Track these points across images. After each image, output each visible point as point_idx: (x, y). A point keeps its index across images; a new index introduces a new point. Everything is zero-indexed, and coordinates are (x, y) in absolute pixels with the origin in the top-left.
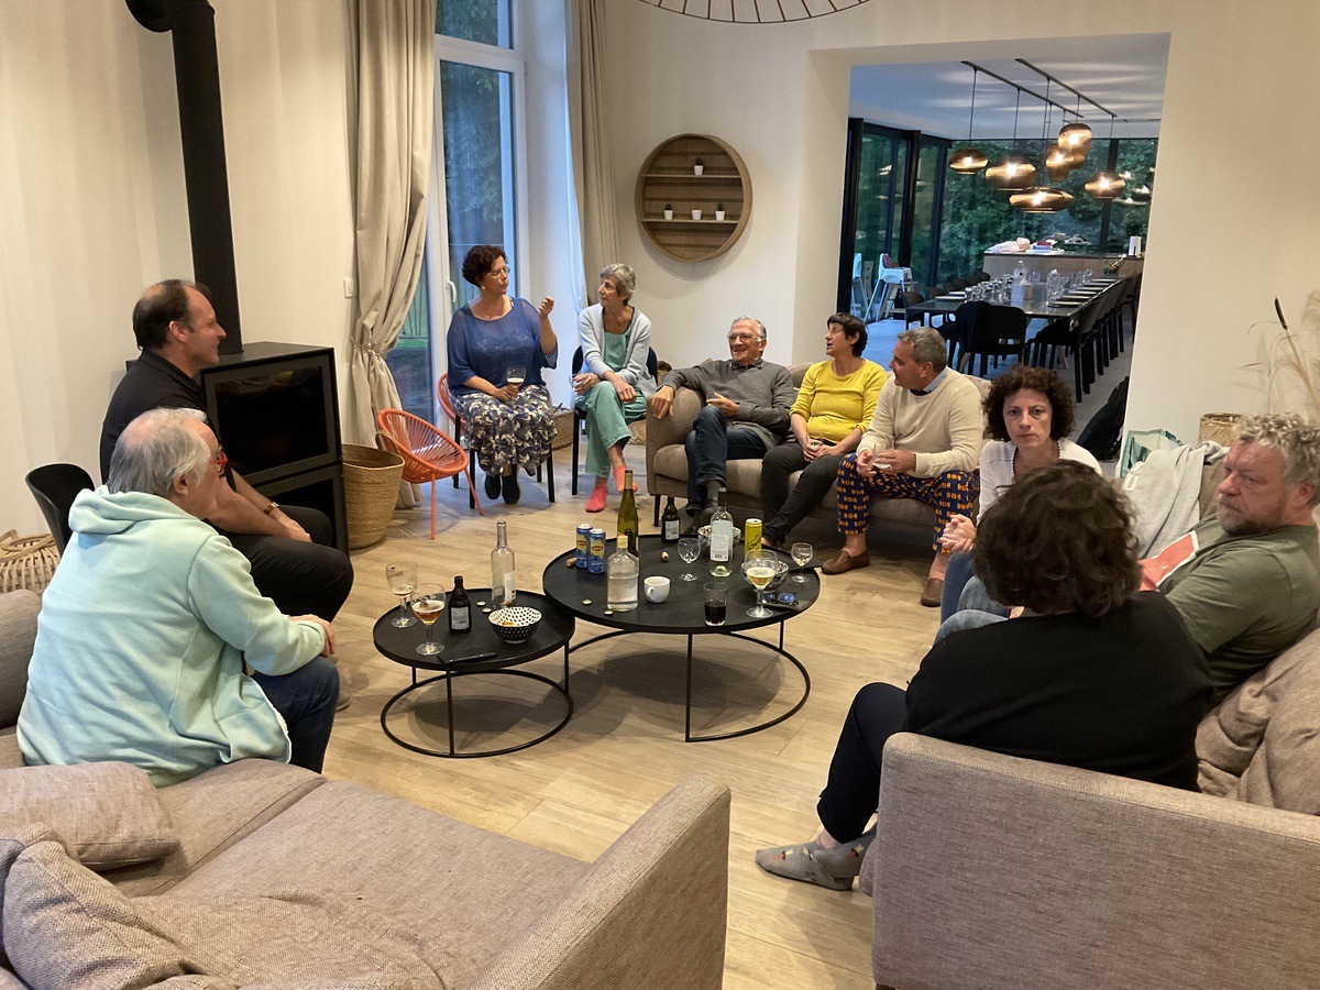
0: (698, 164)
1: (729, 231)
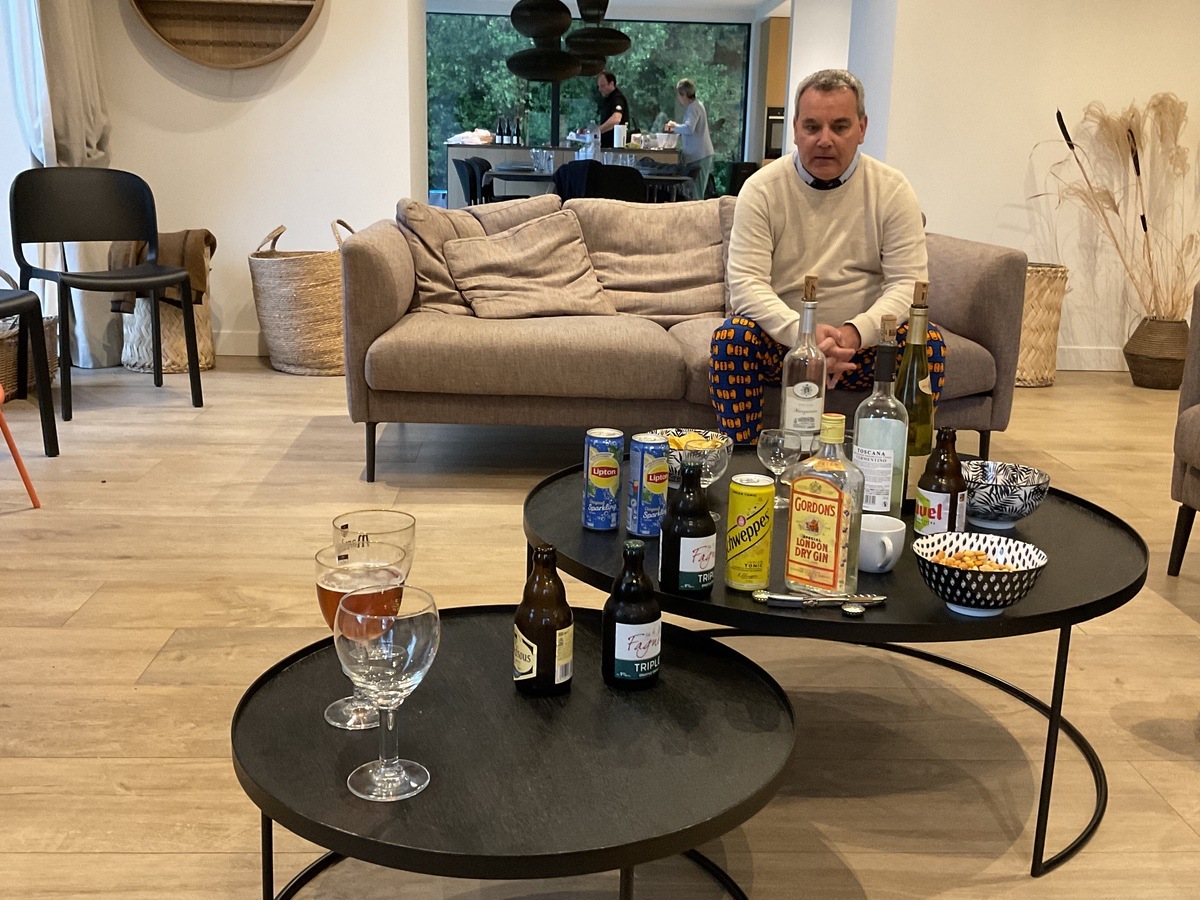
1: (296, 17)
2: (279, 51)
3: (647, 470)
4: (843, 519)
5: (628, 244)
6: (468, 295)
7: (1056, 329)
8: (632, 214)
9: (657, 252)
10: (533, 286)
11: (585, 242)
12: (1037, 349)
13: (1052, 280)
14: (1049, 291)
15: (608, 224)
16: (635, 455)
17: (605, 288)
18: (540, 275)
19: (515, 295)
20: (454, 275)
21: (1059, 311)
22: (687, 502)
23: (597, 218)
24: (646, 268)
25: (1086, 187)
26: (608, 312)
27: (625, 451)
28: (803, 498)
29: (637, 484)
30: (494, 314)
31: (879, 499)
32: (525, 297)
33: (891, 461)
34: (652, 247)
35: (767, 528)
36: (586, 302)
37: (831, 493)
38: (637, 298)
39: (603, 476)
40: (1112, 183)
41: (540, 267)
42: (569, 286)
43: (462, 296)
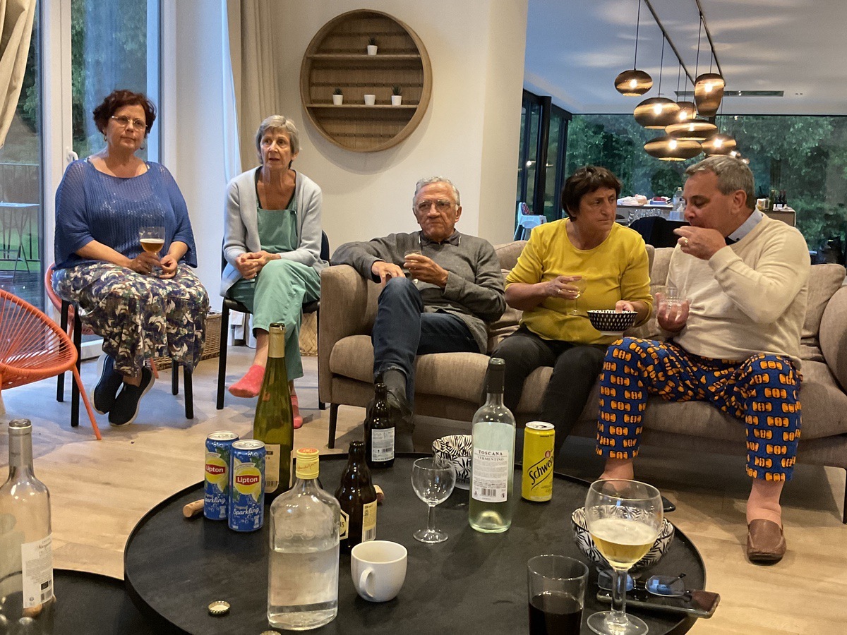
0: (372, 43)
1: (406, 116)
29: (231, 483)
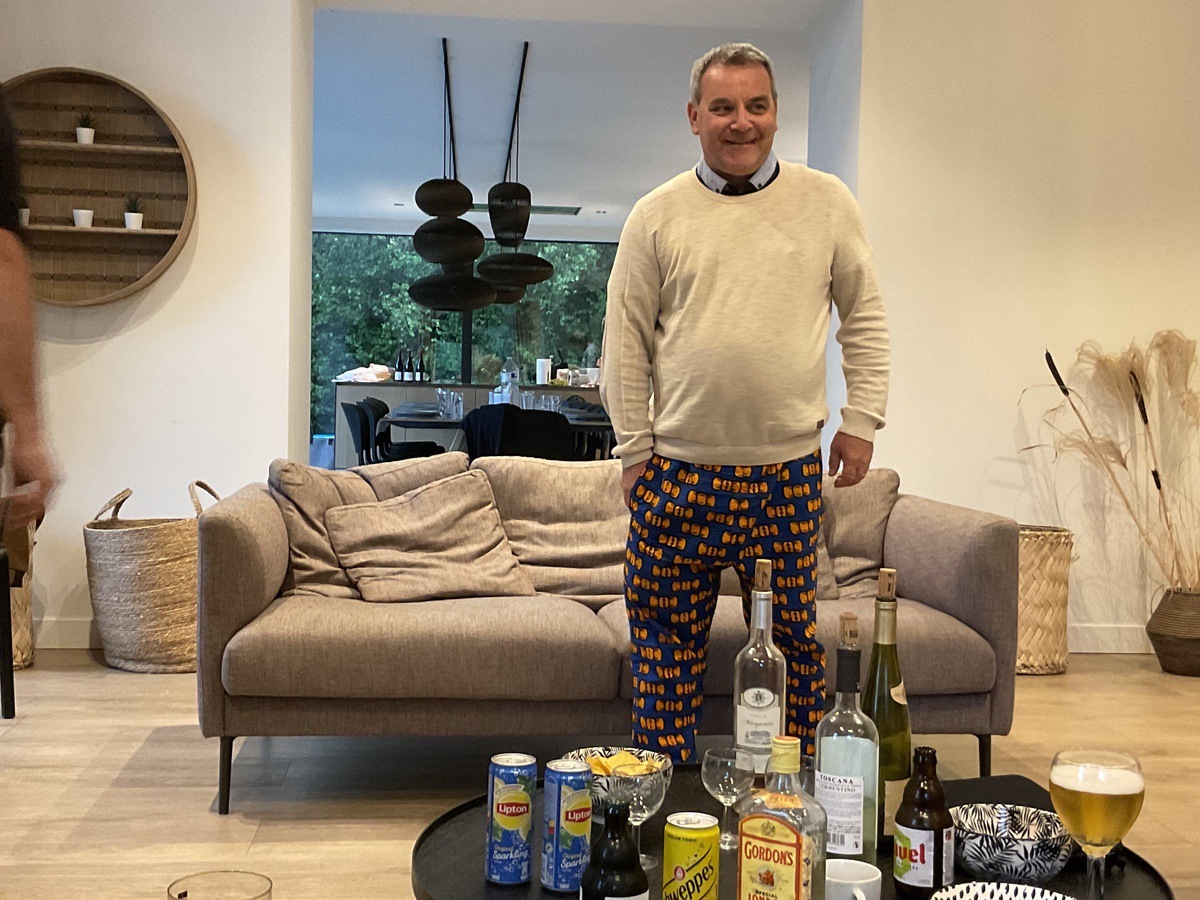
0: (86, 124)
2: (134, 285)
3: (565, 807)
4: (803, 870)
5: (549, 509)
6: (353, 574)
7: (1065, 604)
8: (554, 473)
9: (585, 519)
10: (434, 561)
11: (496, 507)
12: (1044, 629)
13: (1054, 546)
14: (1051, 559)
15: (524, 486)
16: (550, 787)
17: (521, 562)
18: (442, 548)
19: (411, 573)
20: (337, 549)
21: (1066, 584)
22: (611, 851)
23: (512, 479)
24: (571, 538)
25: (1086, 438)
26: (526, 592)
27: (538, 780)
28: (755, 842)
29: (553, 824)
30: (384, 596)
31: (849, 839)
32: (424, 575)
33: (860, 791)
34: (578, 513)
35: (711, 881)
36: (499, 580)
37: (787, 836)
38: (561, 574)
39: (511, 814)
40: (1116, 433)
41: (443, 538)
42: (478, 560)
43: (346, 574)
